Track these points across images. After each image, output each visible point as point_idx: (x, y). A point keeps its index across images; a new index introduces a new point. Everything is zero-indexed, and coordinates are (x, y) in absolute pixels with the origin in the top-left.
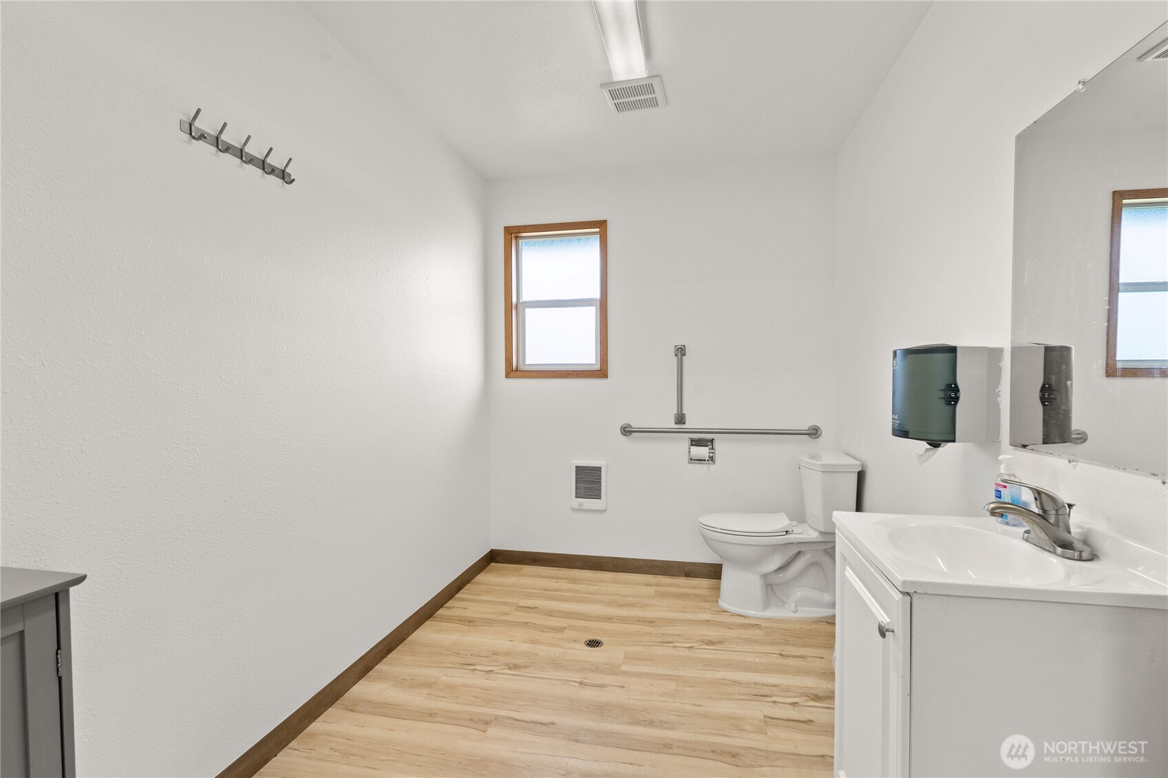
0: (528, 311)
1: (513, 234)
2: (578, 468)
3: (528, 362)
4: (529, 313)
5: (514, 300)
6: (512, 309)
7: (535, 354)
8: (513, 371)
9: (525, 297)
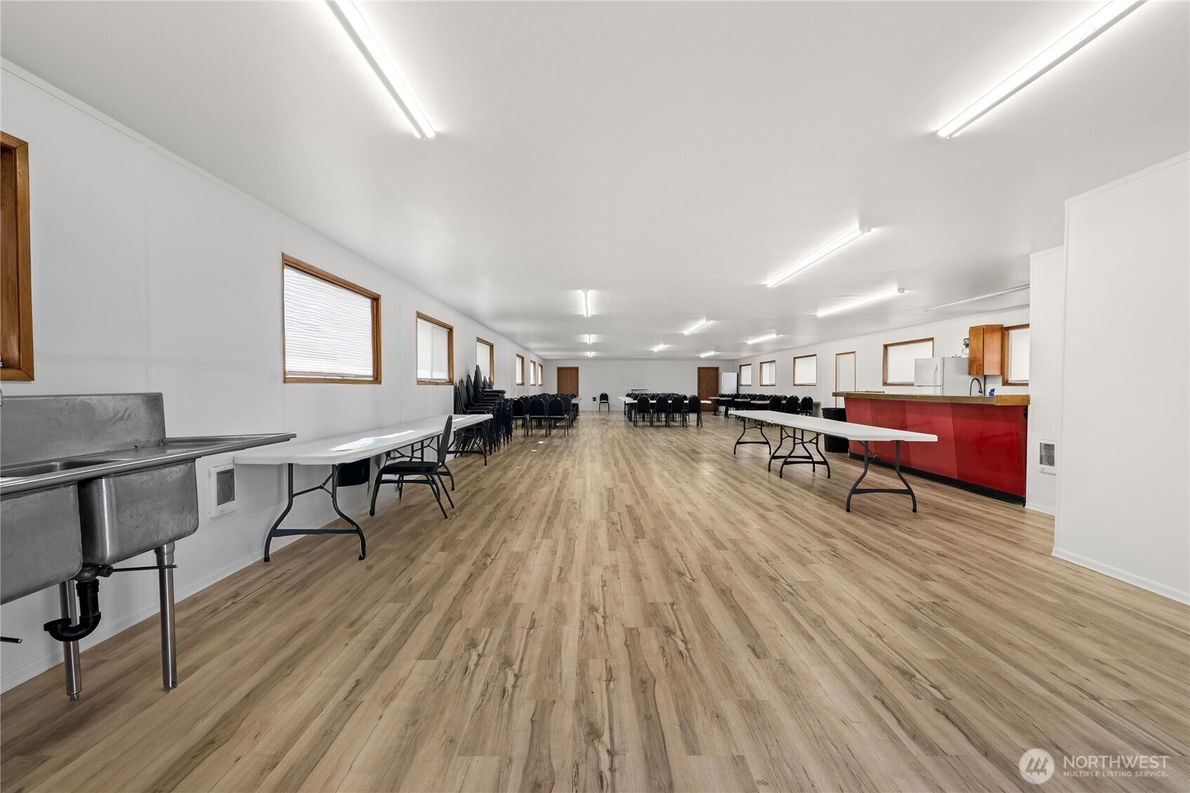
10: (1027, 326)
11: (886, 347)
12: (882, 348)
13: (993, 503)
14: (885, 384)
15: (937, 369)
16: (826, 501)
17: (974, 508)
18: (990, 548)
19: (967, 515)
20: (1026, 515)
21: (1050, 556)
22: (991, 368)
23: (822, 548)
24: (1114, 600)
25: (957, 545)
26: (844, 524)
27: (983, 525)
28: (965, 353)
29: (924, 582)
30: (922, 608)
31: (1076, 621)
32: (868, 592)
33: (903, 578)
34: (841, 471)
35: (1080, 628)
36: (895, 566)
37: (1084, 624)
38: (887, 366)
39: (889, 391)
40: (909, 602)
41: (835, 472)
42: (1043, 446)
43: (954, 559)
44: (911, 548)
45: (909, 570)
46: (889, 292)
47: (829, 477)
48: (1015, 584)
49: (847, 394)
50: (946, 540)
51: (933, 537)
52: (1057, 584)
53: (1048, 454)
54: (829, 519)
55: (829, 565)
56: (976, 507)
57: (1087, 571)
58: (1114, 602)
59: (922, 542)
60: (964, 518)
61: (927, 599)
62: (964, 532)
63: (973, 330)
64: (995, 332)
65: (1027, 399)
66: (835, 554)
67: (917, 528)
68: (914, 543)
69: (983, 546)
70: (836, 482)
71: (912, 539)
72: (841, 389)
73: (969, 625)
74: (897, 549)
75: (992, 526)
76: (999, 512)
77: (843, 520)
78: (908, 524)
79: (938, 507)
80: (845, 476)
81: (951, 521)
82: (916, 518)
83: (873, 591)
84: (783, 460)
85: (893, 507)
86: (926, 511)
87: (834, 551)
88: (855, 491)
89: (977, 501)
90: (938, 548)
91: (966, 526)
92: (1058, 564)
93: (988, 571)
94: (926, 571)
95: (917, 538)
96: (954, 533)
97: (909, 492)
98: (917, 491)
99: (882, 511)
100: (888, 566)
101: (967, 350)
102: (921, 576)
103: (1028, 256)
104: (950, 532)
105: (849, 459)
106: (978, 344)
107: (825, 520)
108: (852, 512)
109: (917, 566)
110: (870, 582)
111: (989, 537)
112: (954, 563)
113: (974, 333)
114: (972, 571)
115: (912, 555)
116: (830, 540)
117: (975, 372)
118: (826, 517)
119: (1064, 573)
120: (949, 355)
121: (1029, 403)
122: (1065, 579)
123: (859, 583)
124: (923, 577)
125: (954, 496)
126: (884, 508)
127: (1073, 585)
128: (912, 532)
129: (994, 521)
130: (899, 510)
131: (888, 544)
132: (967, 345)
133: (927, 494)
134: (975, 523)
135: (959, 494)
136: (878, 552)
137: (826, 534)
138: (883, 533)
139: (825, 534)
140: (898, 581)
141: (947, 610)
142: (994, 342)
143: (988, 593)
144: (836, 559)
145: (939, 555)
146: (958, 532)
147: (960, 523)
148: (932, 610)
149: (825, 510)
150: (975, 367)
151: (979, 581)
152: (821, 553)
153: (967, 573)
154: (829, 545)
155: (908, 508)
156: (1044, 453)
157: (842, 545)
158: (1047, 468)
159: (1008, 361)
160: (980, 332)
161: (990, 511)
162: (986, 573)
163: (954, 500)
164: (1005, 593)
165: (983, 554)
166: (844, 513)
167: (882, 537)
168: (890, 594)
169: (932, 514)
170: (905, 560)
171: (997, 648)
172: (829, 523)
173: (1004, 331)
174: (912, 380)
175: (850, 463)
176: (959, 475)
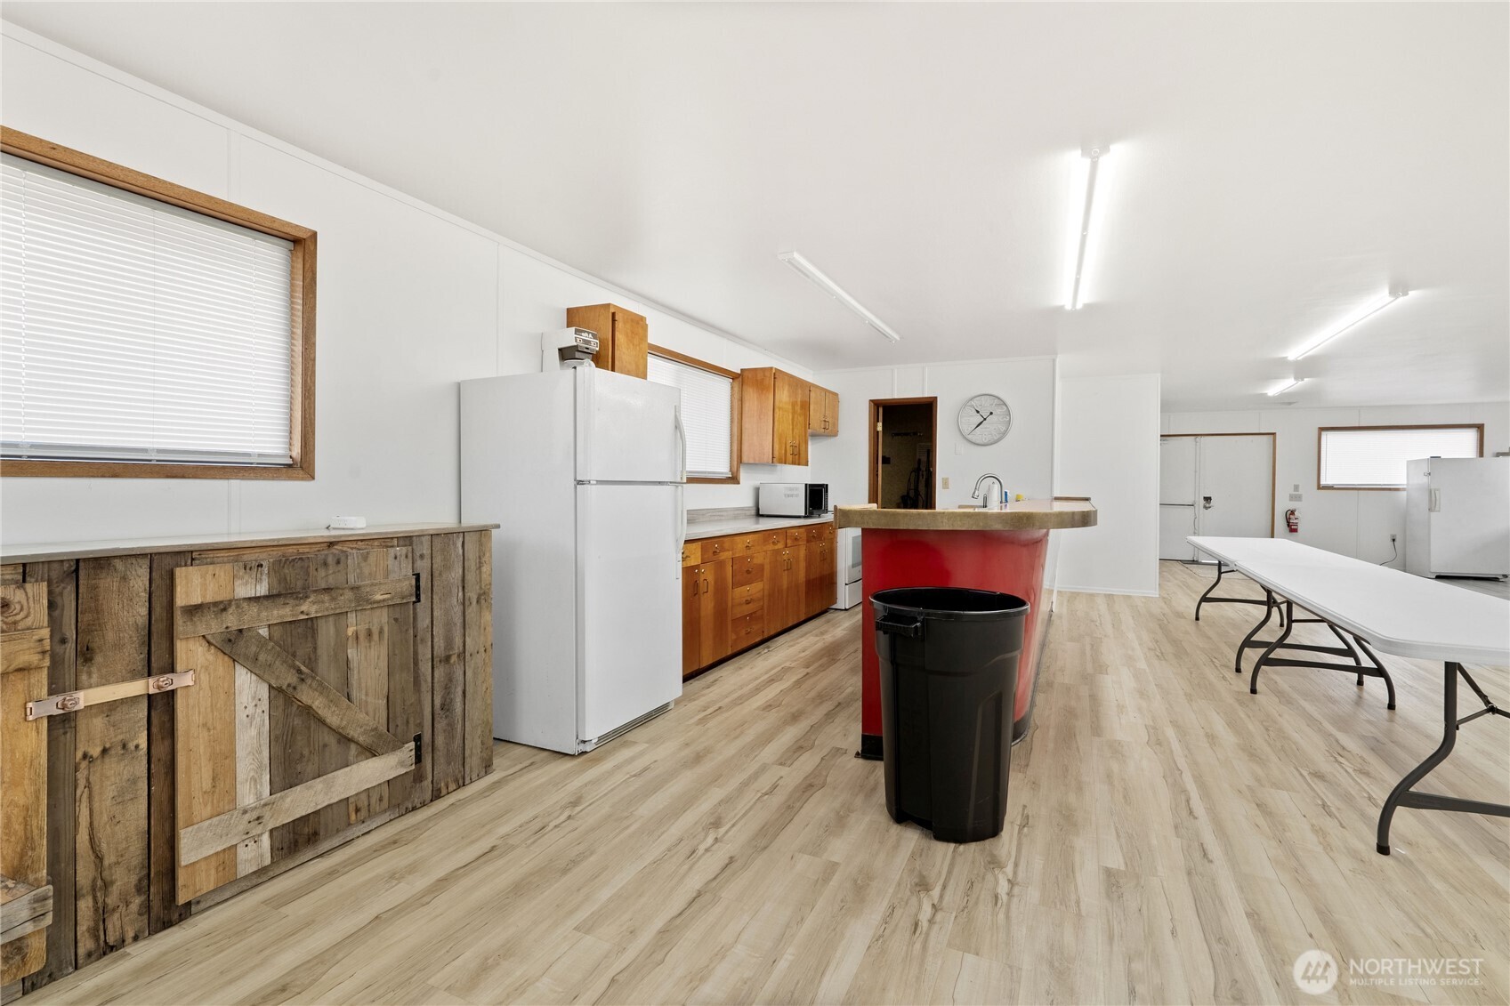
84: (1262, 651)
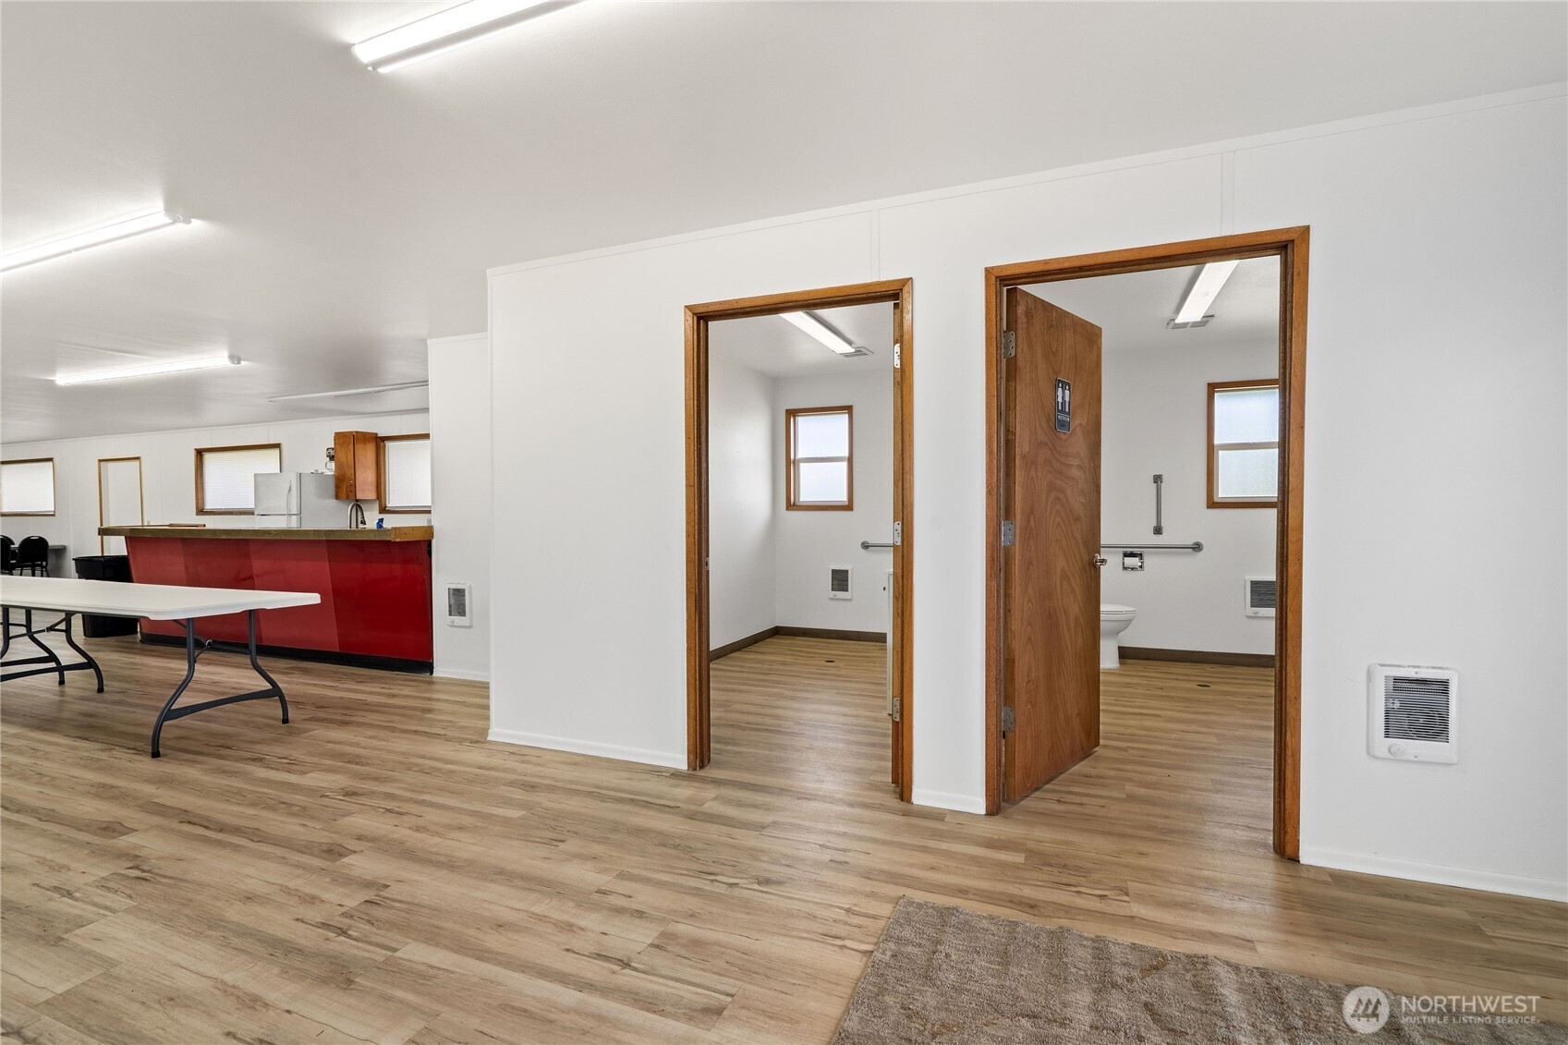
0: (802, 465)
1: (792, 413)
2: (833, 571)
3: (801, 500)
4: (802, 466)
5: (792, 457)
6: (791, 464)
7: (806, 495)
8: (792, 506)
9: (801, 455)
10: (426, 436)
11: (200, 453)
12: (193, 455)
13: (393, 679)
14: (201, 511)
15: (290, 490)
16: (98, 746)
17: (372, 693)
18: (414, 755)
19: (367, 707)
20: (436, 687)
21: (486, 742)
22: (366, 491)
23: (102, 870)
24: (572, 782)
25: (368, 764)
26: (149, 789)
27: (391, 718)
28: (330, 469)
29: (338, 863)
30: (350, 927)
31: (553, 835)
32: (236, 941)
33: (300, 871)
34: (126, 673)
35: (562, 846)
36: (279, 851)
37: (563, 837)
38: (202, 483)
39: (212, 523)
40: (325, 925)
41: (114, 678)
42: (451, 592)
43: (371, 794)
44: (299, 799)
45: (306, 848)
46: (214, 360)
47: (100, 690)
48: (465, 806)
49: (133, 530)
50: (349, 762)
51: (328, 762)
52: (512, 784)
53: (458, 601)
54: (112, 787)
55: (128, 911)
56: (375, 690)
57: (530, 750)
58: (574, 787)
59: (313, 779)
60: (363, 713)
61: (353, 900)
62: (371, 737)
63: (339, 437)
64: (369, 442)
65: (429, 530)
66: (140, 872)
67: (297, 754)
68: (299, 785)
69: (403, 753)
70: (118, 697)
71: (294, 778)
72: (112, 522)
73: (431, 921)
74: (273, 809)
75: (403, 715)
76: (406, 691)
77: (149, 781)
78: (279, 750)
79: (321, 704)
80: (137, 682)
81: (347, 723)
82: (291, 734)
83: (245, 933)
85: (246, 724)
86: (304, 717)
87: (136, 867)
88: (169, 714)
89: (372, 680)
90: (341, 781)
91: (371, 726)
92: (500, 752)
93: (426, 797)
94: (336, 838)
95: (303, 773)
96: (357, 745)
97: (275, 692)
98: (284, 683)
99: (226, 735)
100: (264, 856)
101: (332, 465)
102: (329, 851)
103: (424, 341)
104: (350, 744)
105: (139, 646)
106: (347, 457)
107: (103, 792)
108: (165, 755)
109: (317, 833)
110: (236, 913)
111: (408, 736)
112: (374, 802)
113: (341, 440)
114: (406, 807)
115: (303, 812)
116: (125, 841)
117: (344, 495)
118: (104, 786)
119: (511, 764)
120: (307, 470)
121: (433, 537)
122: (513, 771)
123: (210, 927)
124: (334, 852)
125: (339, 680)
126: (228, 729)
127: (526, 778)
128: (291, 765)
129: (404, 707)
130: (259, 727)
131: (253, 805)
132: (332, 458)
133: (298, 684)
134: (382, 717)
135: (344, 674)
136: (237, 831)
137: (111, 829)
138: (236, 783)
139: (105, 829)
140: (292, 884)
141: (393, 908)
142: (367, 455)
143: (438, 840)
144: (143, 888)
145: (347, 794)
146: (360, 739)
147: (360, 724)
148: (369, 921)
149: (100, 769)
150: (344, 487)
151: (420, 822)
152: (103, 885)
153: (398, 813)
154: (121, 855)
155: (276, 719)
156: (453, 601)
157: (151, 843)
158: (458, 620)
159: (385, 481)
160: (348, 441)
161: (393, 691)
162: (423, 803)
163: (341, 686)
164: (460, 828)
165: (409, 767)
166: (147, 765)
167: (239, 792)
168: (279, 923)
169: (312, 719)
170: (291, 827)
171: (488, 945)
172: (114, 798)
173: (379, 442)
174: (250, 505)
175: (143, 653)
176: (341, 645)
